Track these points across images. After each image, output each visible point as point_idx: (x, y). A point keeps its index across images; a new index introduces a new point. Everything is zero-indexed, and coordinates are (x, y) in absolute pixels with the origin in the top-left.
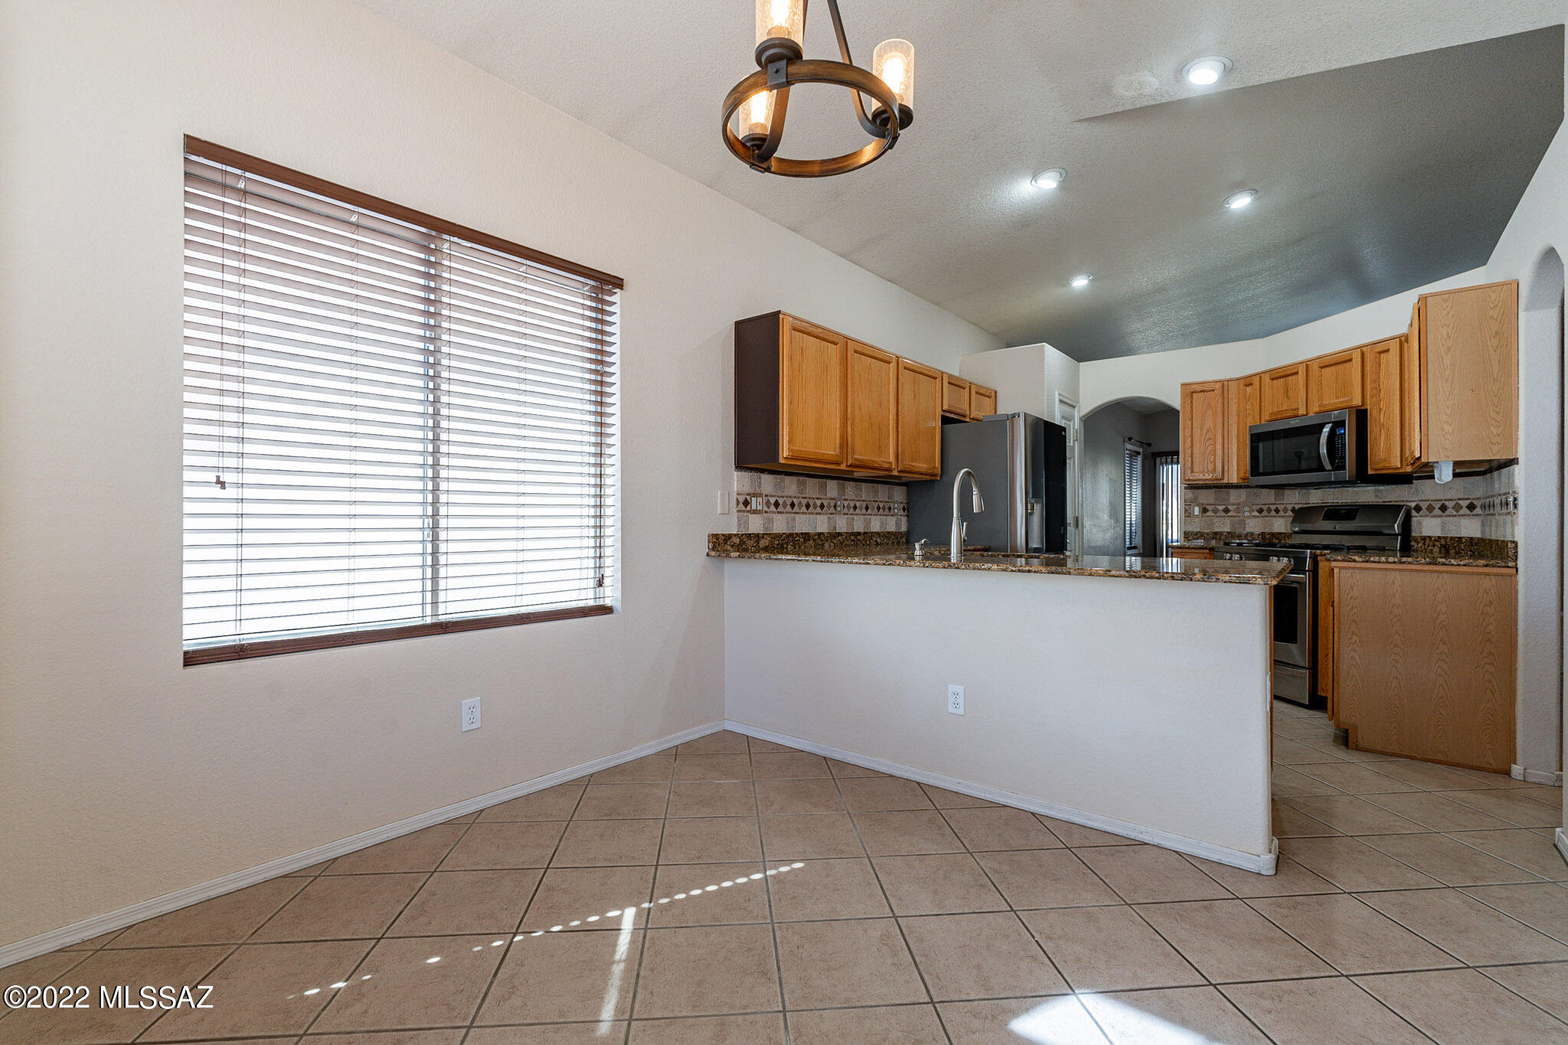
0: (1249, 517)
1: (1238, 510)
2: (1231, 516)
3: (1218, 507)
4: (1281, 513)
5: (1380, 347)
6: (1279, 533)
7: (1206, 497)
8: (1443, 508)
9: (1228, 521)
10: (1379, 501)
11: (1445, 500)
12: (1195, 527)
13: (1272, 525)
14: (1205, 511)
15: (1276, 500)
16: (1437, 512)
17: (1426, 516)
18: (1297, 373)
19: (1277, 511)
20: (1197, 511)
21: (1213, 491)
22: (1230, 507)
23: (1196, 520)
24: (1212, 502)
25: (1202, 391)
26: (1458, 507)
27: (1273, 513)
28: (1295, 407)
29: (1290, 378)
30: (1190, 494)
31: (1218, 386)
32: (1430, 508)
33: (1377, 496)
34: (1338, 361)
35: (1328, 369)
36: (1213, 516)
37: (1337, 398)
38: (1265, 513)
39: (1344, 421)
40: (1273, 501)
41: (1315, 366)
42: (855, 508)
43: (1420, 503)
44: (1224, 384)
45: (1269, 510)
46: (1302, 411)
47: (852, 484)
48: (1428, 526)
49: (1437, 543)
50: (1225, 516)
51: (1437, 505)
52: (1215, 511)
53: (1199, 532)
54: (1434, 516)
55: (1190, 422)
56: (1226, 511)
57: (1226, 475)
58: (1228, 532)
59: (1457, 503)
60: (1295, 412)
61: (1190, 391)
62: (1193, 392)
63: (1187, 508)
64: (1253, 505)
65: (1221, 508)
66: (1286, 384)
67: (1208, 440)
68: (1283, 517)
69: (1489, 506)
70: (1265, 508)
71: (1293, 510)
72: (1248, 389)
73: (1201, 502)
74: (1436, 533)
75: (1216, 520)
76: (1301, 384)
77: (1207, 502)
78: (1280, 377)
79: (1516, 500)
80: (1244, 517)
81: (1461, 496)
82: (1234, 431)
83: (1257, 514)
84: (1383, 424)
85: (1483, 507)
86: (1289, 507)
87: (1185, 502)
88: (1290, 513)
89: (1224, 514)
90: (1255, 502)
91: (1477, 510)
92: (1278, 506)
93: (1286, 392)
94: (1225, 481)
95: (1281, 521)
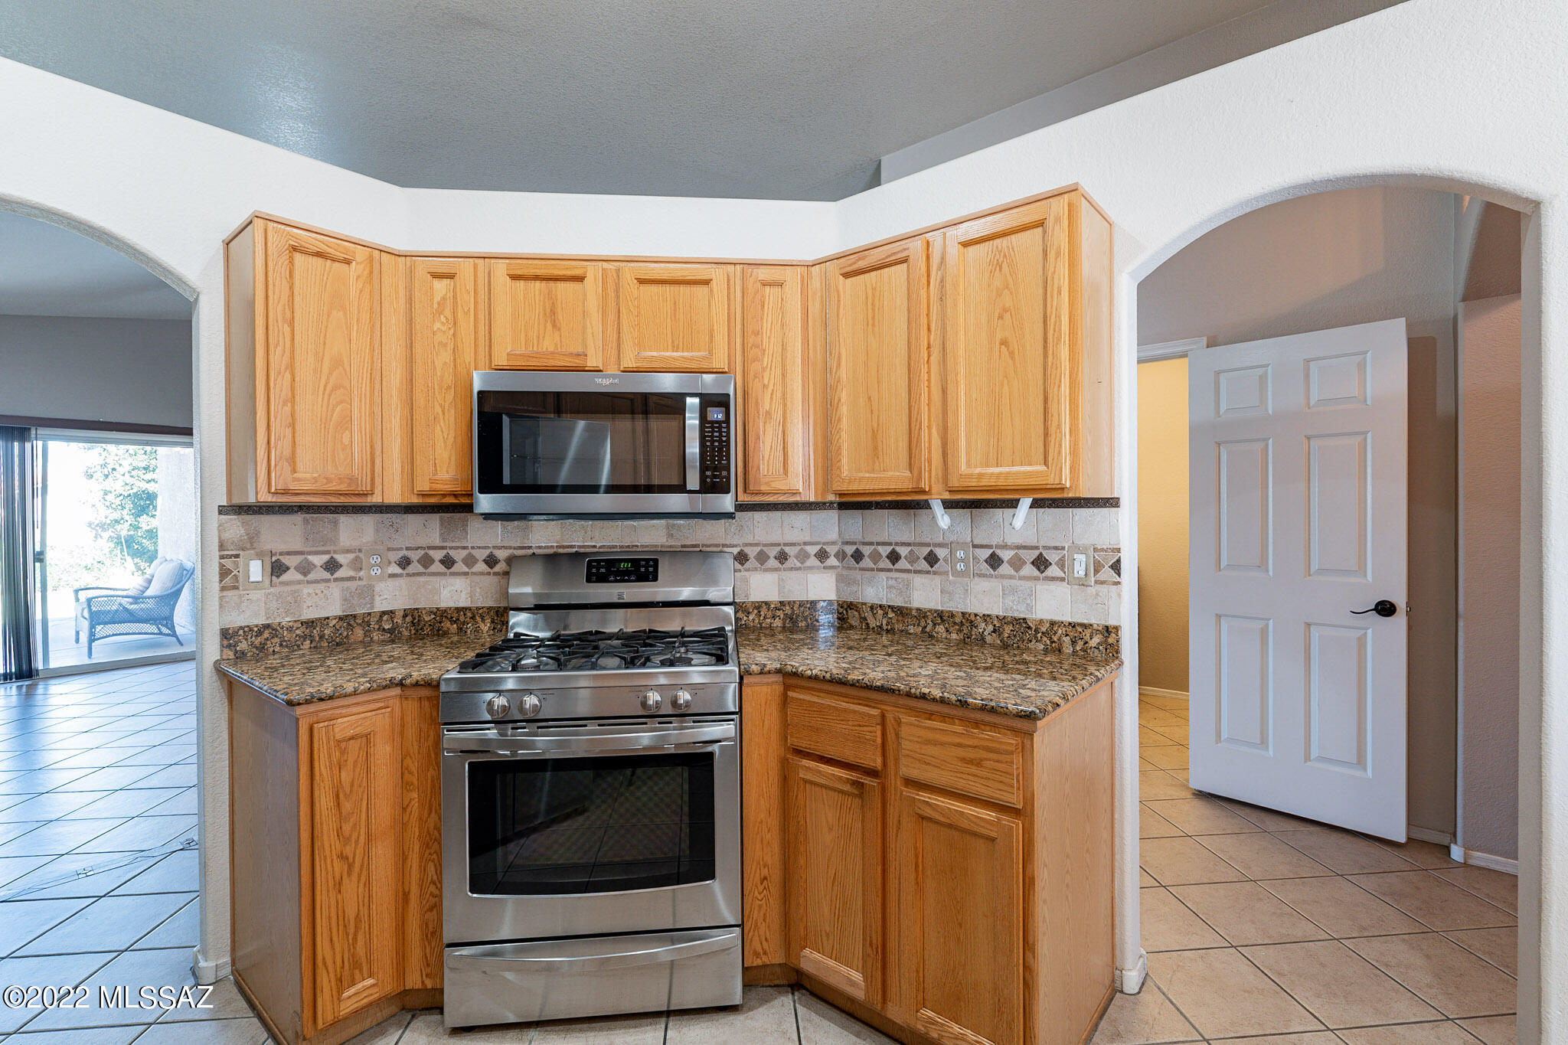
0: (380, 579)
1: (357, 564)
2: (342, 579)
3: (310, 558)
4: (460, 567)
6: (458, 610)
7: (283, 533)
8: (782, 557)
9: (335, 592)
10: (675, 543)
11: (786, 545)
12: (252, 611)
13: (436, 592)
14: (277, 569)
15: (444, 540)
16: (772, 563)
17: (756, 569)
18: (580, 279)
19: (448, 562)
20: (256, 570)
21: (299, 518)
22: (340, 558)
23: (255, 595)
24: (298, 547)
25: (319, 254)
26: (802, 556)
27: (437, 567)
28: (580, 350)
29: (561, 285)
30: (236, 526)
31: (359, 253)
32: (762, 558)
33: (670, 536)
35: (654, 288)
36: (299, 582)
37: (675, 348)
38: (415, 567)
39: (727, 397)
40: (438, 542)
41: (627, 275)
43: (747, 550)
45: (426, 561)
46: (594, 362)
48: (760, 586)
49: (778, 613)
50: (327, 581)
51: (773, 552)
52: (305, 569)
53: (267, 626)
54: (767, 570)
55: (287, 329)
57: (378, 480)
58: (341, 618)
59: (802, 550)
60: (577, 362)
61: (284, 245)
62: (295, 249)
63: (227, 562)
64: (389, 549)
65: (319, 560)
66: (551, 295)
67: (336, 388)
68: (466, 574)
69: (858, 556)
70: (414, 556)
71: (491, 561)
72: (440, 286)
73: (267, 547)
74: (773, 596)
75: (307, 590)
76: (593, 304)
77: (283, 548)
78: (536, 278)
79: (1119, 561)
80: (370, 577)
81: (807, 539)
82: (395, 377)
83: (398, 570)
84: (768, 413)
85: (841, 556)
86: (482, 555)
87: (222, 547)
88: (481, 567)
89: (327, 575)
90: (395, 545)
91: (832, 561)
92: (452, 553)
93: (552, 315)
94: (376, 499)
95: (459, 584)
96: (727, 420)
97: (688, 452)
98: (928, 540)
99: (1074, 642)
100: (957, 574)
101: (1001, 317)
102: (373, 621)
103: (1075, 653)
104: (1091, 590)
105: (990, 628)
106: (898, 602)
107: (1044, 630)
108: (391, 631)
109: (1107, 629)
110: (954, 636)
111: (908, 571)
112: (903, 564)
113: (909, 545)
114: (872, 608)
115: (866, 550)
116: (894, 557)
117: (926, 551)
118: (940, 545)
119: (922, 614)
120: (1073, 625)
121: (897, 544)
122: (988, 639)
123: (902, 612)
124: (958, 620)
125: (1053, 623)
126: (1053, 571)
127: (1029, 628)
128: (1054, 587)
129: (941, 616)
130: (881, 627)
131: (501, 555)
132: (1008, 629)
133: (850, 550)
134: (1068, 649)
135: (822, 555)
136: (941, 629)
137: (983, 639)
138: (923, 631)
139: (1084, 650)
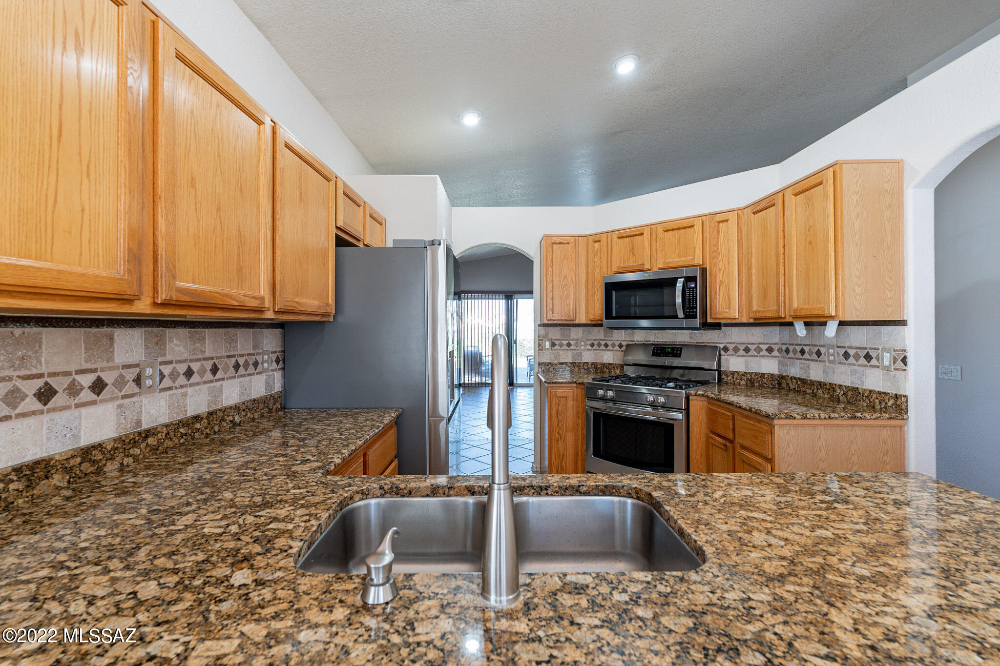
0: (584, 350)
1: (577, 345)
2: (572, 350)
3: (562, 342)
4: (610, 348)
5: (718, 218)
6: (609, 364)
7: (555, 333)
8: (747, 350)
9: (570, 353)
10: (693, 341)
11: (749, 344)
12: (546, 358)
13: (602, 357)
14: (553, 345)
15: (605, 337)
16: (742, 352)
17: (733, 355)
18: (642, 234)
19: (606, 345)
20: (548, 345)
21: (559, 328)
22: (572, 342)
23: (547, 353)
24: (559, 338)
25: (560, 243)
26: (758, 350)
27: (603, 347)
28: (642, 263)
29: (635, 238)
30: (542, 330)
31: (572, 240)
32: (736, 350)
33: (691, 338)
34: (682, 227)
35: (670, 233)
36: (559, 350)
37: (679, 257)
38: (596, 347)
39: (696, 277)
40: (603, 338)
41: (660, 229)
42: (189, 373)
43: (728, 346)
44: (577, 238)
45: (599, 345)
46: (647, 266)
47: (182, 332)
48: (734, 364)
49: (743, 377)
50: (567, 350)
51: (742, 347)
52: (561, 345)
53: (550, 363)
54: (739, 356)
55: (551, 269)
56: (569, 345)
57: (577, 315)
58: (571, 363)
59: (758, 347)
60: (641, 267)
61: (551, 243)
62: (554, 244)
63: (540, 342)
64: (587, 340)
65: (565, 342)
66: (632, 243)
67: (565, 285)
68: (612, 350)
69: (787, 351)
70: (596, 343)
71: (620, 346)
72: (597, 245)
73: (550, 337)
74: (742, 369)
75: (561, 352)
76: (647, 244)
77: (555, 338)
78: (627, 237)
79: (905, 357)
80: (581, 350)
81: (761, 341)
82: (583, 280)
83: (590, 348)
84: (721, 282)
85: (780, 350)
86: (617, 343)
87: (539, 337)
88: (617, 348)
89: (567, 348)
90: (589, 338)
91: (776, 353)
92: (608, 342)
93: (632, 250)
94: (577, 322)
95: (610, 354)
96: (696, 287)
97: (677, 301)
98: (817, 343)
99: (880, 403)
100: (830, 362)
101: (809, 230)
102: (581, 365)
103: (881, 409)
104: (892, 373)
105: (842, 392)
106: (804, 377)
107: (866, 395)
108: (587, 370)
109: (897, 397)
110: (826, 396)
111: (808, 360)
112: (806, 356)
113: (809, 345)
114: (791, 378)
115: (791, 348)
116: (803, 352)
117: (816, 349)
118: (822, 346)
119: (812, 383)
120: (880, 393)
121: (804, 345)
122: (841, 398)
123: (804, 381)
124: (828, 387)
125: (870, 391)
126: (874, 362)
127: (860, 393)
128: (875, 370)
129: (821, 385)
130: (795, 389)
131: (624, 343)
132: (850, 393)
133: (784, 347)
134: (878, 407)
135: (770, 350)
136: (820, 391)
137: (839, 398)
138: (813, 393)
139: (885, 408)
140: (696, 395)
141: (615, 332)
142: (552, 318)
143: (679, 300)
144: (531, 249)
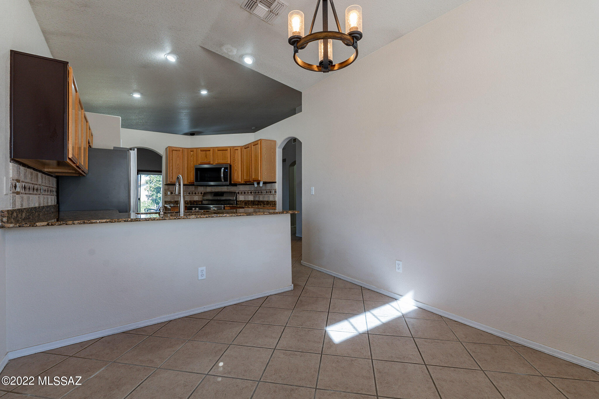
0: (186, 196)
4: (197, 194)
5: (235, 148)
6: (196, 201)
7: (173, 188)
8: (245, 193)
10: (228, 191)
11: (245, 191)
12: (168, 199)
13: (194, 198)
14: (172, 193)
15: (195, 190)
16: (243, 194)
17: (240, 195)
18: (210, 151)
19: (195, 193)
20: (169, 193)
23: (169, 196)
25: (176, 150)
26: (248, 193)
27: (194, 194)
28: (210, 161)
29: (207, 152)
30: (167, 187)
31: (181, 150)
33: (227, 189)
34: (223, 150)
35: (220, 151)
36: (174, 195)
37: (223, 160)
39: (228, 168)
40: (194, 190)
41: (216, 150)
43: (239, 192)
44: (183, 149)
45: (192, 193)
46: (211, 163)
48: (241, 198)
49: (244, 202)
51: (243, 192)
53: (170, 201)
54: (242, 195)
55: (172, 161)
60: (209, 163)
61: (170, 150)
62: (173, 150)
63: (165, 192)
64: (187, 191)
66: (206, 153)
67: (178, 168)
68: (198, 195)
69: (255, 193)
70: (191, 192)
71: (201, 193)
72: (192, 153)
73: (170, 190)
74: (243, 199)
75: (176, 196)
76: (211, 154)
77: (173, 190)
78: (204, 151)
79: (276, 191)
81: (249, 190)
82: (186, 166)
83: (188, 194)
84: (236, 170)
85: (254, 193)
86: (200, 192)
87: (165, 190)
88: (200, 194)
91: (253, 194)
93: (206, 156)
95: (197, 197)
96: (228, 171)
97: (221, 176)
98: (261, 189)
99: (272, 204)
100: (264, 195)
104: (274, 196)
108: (187, 203)
109: (274, 201)
111: (260, 195)
114: (256, 201)
116: (259, 192)
118: (262, 190)
119: (260, 201)
120: (272, 201)
121: (259, 190)
123: (258, 201)
124: (263, 202)
125: (270, 201)
126: (271, 193)
128: (271, 195)
131: (203, 192)
132: (267, 203)
133: (255, 192)
137: (265, 204)
140: (227, 207)
141: (199, 187)
142: (172, 181)
143: (222, 175)
144: (162, 152)
